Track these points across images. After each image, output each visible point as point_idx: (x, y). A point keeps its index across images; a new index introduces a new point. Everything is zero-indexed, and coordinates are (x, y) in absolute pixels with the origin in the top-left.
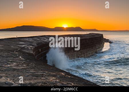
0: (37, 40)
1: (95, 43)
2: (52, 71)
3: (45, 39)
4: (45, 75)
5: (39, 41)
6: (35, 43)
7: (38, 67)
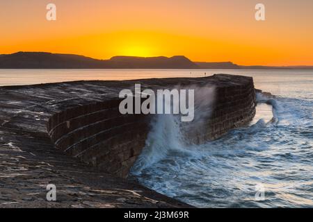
0: (57, 93)
1: (229, 103)
2: (103, 185)
3: (82, 93)
4: (82, 196)
5: (64, 97)
6: (54, 103)
7: (62, 174)
